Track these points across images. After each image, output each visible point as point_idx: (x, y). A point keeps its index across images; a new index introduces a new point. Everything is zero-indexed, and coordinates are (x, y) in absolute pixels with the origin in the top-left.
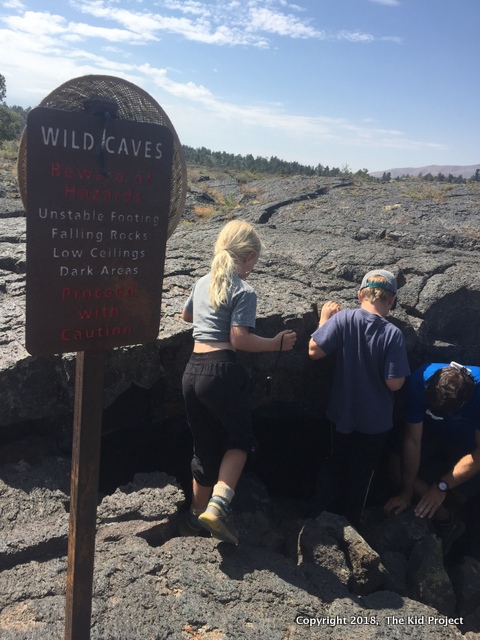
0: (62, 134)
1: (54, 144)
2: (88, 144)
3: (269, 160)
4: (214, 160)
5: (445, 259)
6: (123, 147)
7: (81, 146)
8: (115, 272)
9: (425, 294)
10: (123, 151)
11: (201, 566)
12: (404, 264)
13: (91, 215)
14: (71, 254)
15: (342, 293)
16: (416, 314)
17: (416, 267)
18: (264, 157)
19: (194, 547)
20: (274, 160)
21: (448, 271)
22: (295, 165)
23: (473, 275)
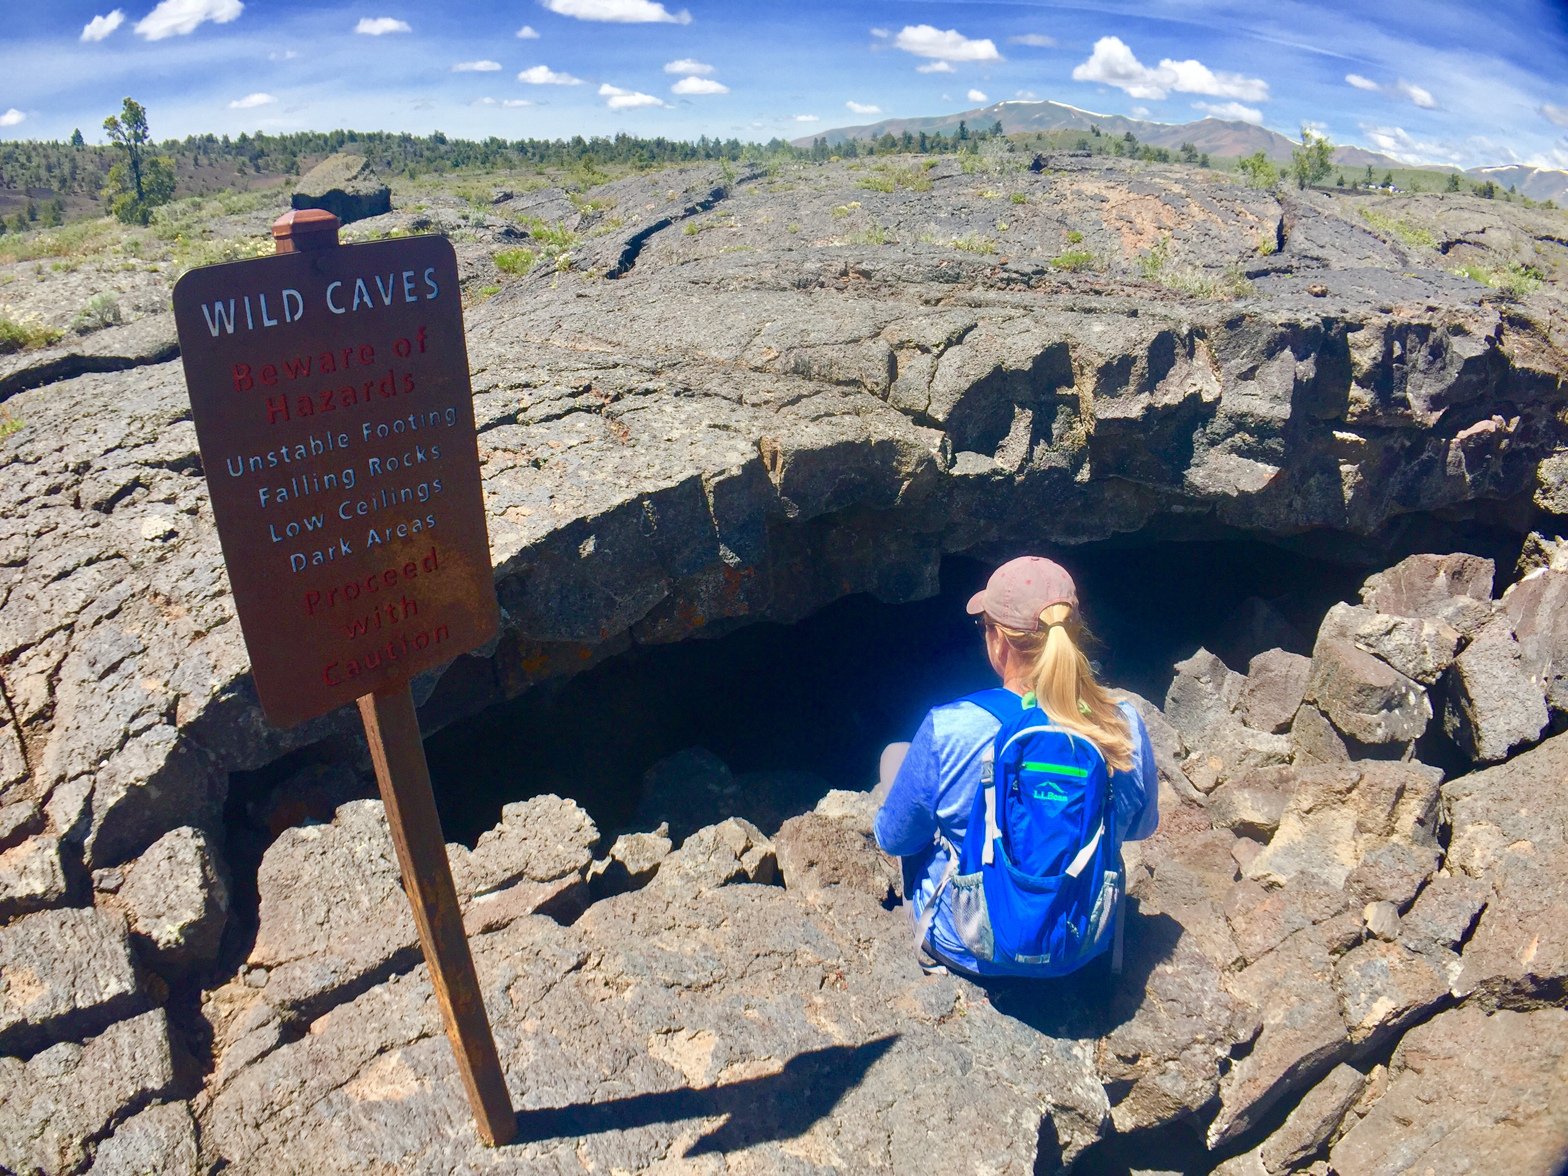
0: (240, 307)
1: (230, 329)
2: (293, 311)
3: (612, 141)
4: (514, 156)
5: (959, 319)
6: (361, 296)
7: (281, 317)
8: (393, 533)
9: (939, 385)
10: (362, 303)
11: (654, 940)
12: (894, 333)
13: (325, 442)
14: (303, 528)
15: (801, 407)
16: (932, 423)
17: (914, 336)
18: (602, 136)
19: (633, 910)
20: (622, 139)
21: (968, 338)
22: (660, 143)
23: (1009, 341)
